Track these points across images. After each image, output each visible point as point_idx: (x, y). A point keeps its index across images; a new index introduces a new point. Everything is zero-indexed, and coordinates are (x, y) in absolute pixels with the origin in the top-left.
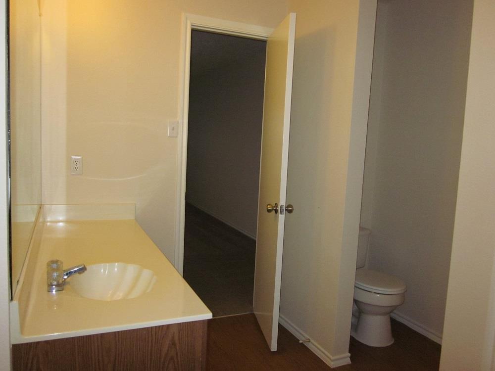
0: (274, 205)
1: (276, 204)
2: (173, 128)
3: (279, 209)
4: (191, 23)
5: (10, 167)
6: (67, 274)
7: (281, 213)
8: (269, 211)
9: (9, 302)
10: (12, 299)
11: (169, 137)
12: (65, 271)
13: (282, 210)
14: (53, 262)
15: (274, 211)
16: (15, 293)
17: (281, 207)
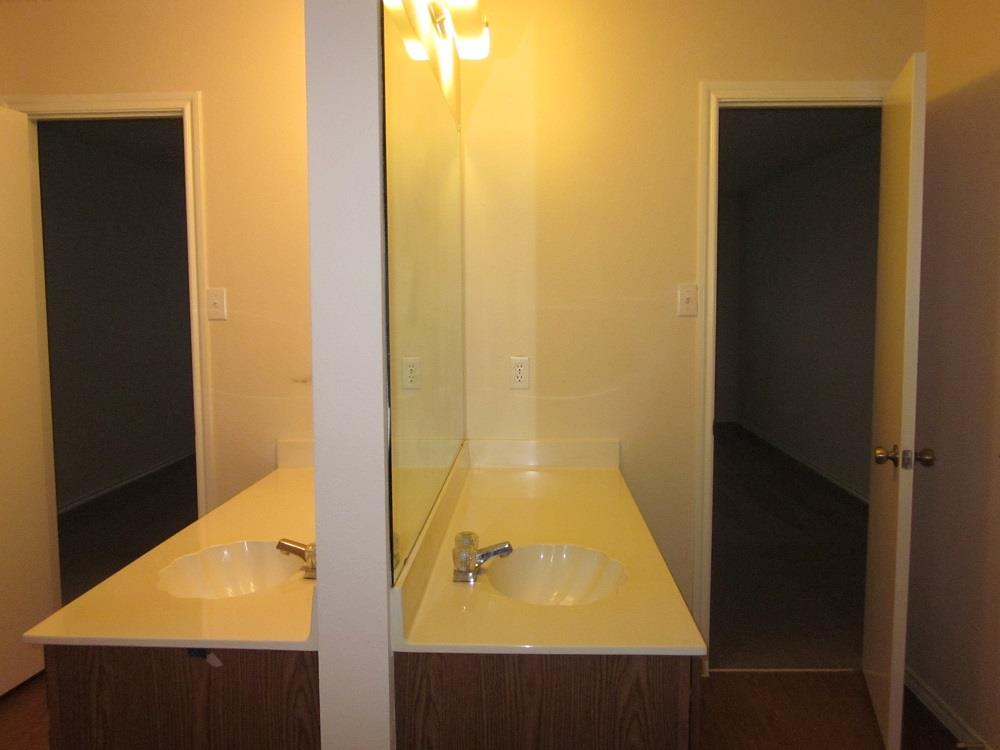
0: (891, 449)
1: (896, 447)
2: (688, 299)
3: (900, 456)
4: (719, 99)
5: (389, 392)
6: (483, 556)
7: (906, 465)
8: (879, 461)
9: (388, 590)
10: (393, 585)
11: (681, 316)
12: (480, 551)
13: (906, 461)
14: (464, 535)
15: (891, 462)
16: (397, 579)
17: (905, 453)
